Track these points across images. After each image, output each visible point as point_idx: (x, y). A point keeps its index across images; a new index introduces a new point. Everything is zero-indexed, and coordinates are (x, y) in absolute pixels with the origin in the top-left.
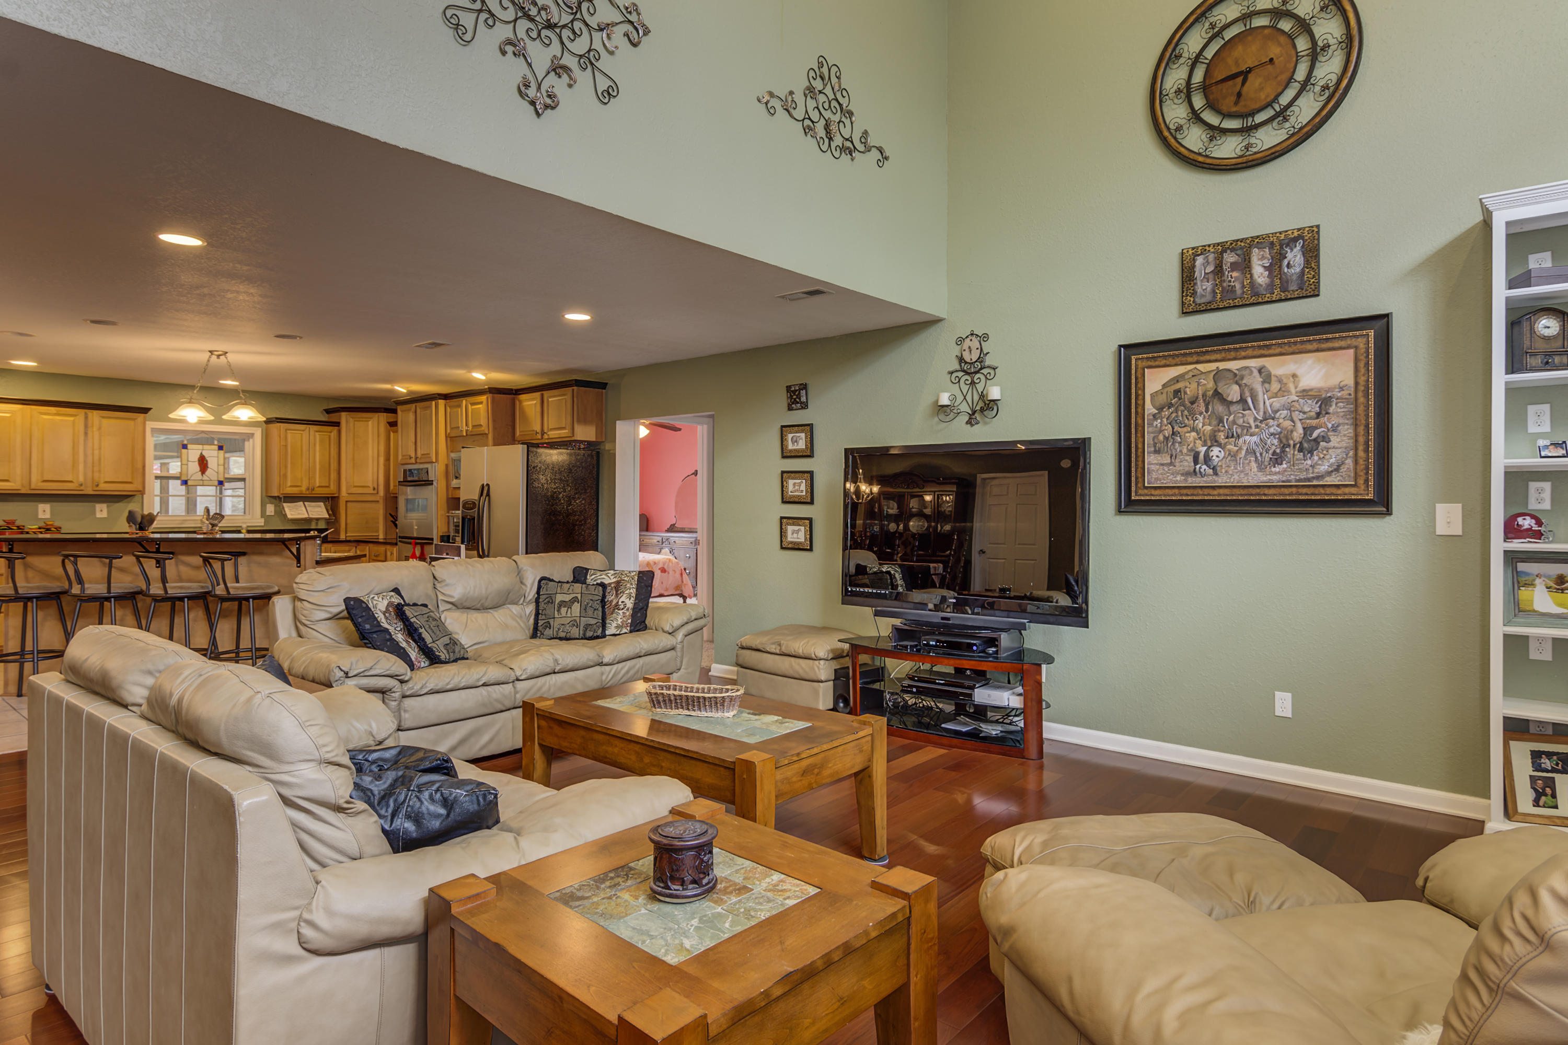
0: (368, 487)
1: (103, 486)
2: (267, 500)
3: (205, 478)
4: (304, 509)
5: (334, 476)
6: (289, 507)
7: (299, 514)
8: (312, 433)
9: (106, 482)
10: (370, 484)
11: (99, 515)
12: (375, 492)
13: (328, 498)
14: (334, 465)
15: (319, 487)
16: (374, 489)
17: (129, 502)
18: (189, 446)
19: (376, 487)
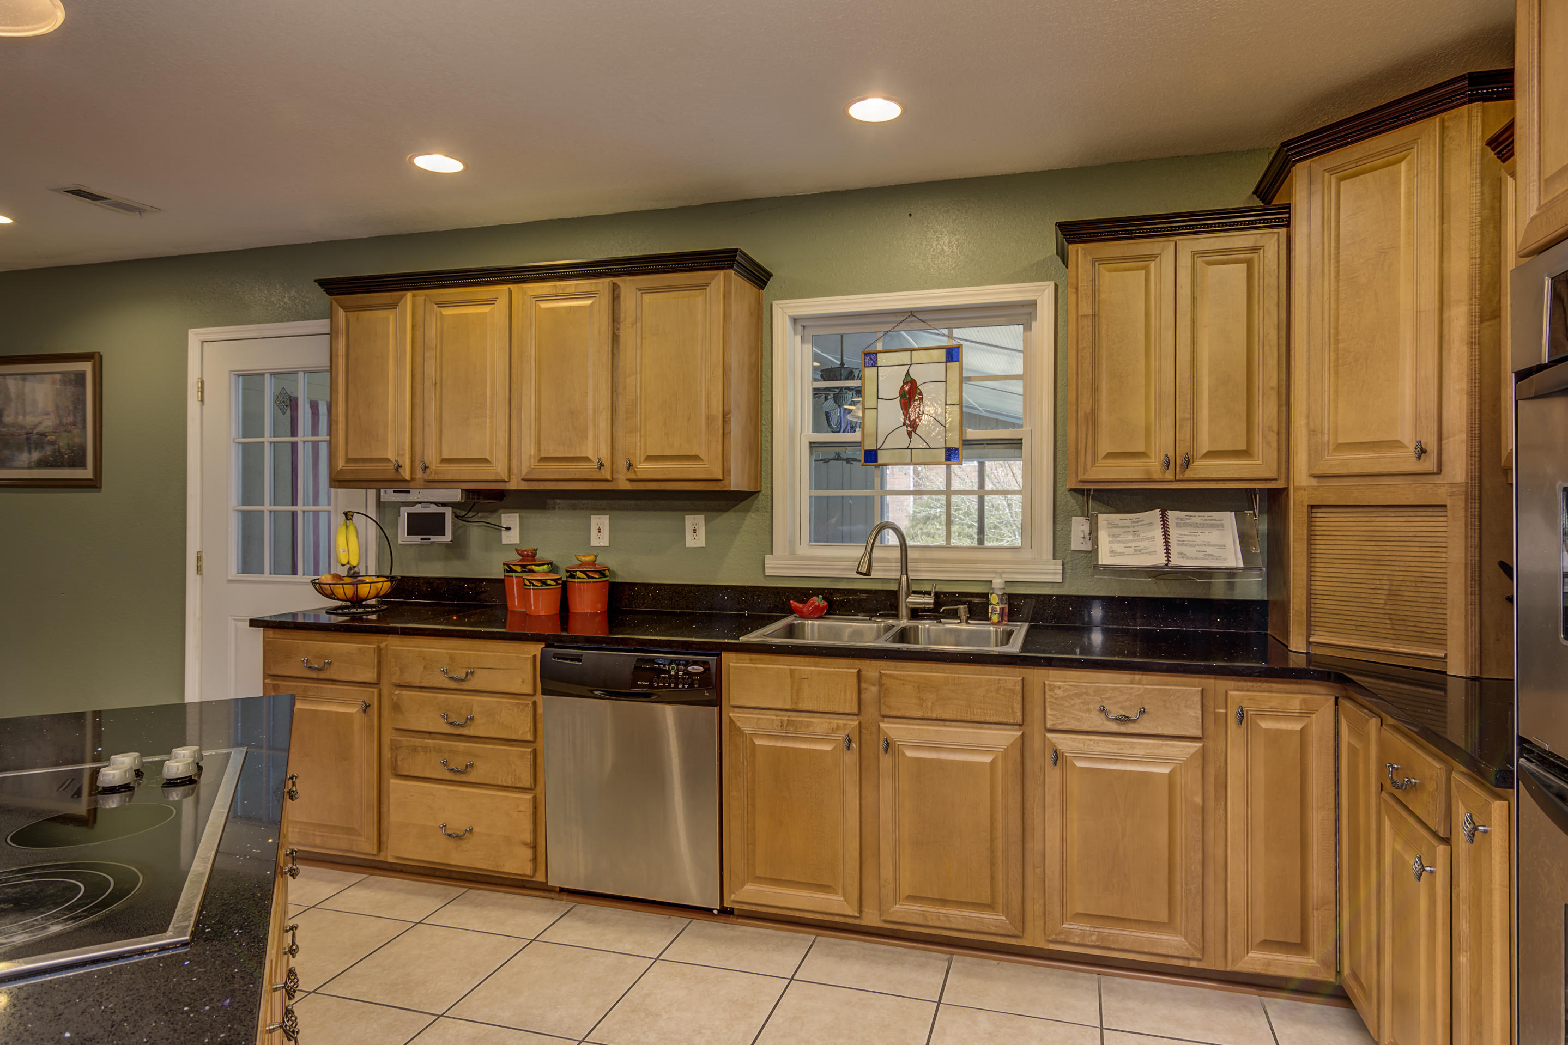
0: (1395, 445)
1: (645, 468)
2: (1072, 502)
3: (917, 442)
4: (1159, 533)
5: (1267, 412)
6: (1113, 525)
7: (1138, 551)
8: (1185, 260)
9: (649, 458)
10: (1407, 436)
11: (690, 542)
12: (1429, 464)
13: (1251, 493)
14: (1268, 376)
15: (1211, 454)
16: (1421, 452)
17: (747, 510)
18: (882, 359)
19: (1431, 443)
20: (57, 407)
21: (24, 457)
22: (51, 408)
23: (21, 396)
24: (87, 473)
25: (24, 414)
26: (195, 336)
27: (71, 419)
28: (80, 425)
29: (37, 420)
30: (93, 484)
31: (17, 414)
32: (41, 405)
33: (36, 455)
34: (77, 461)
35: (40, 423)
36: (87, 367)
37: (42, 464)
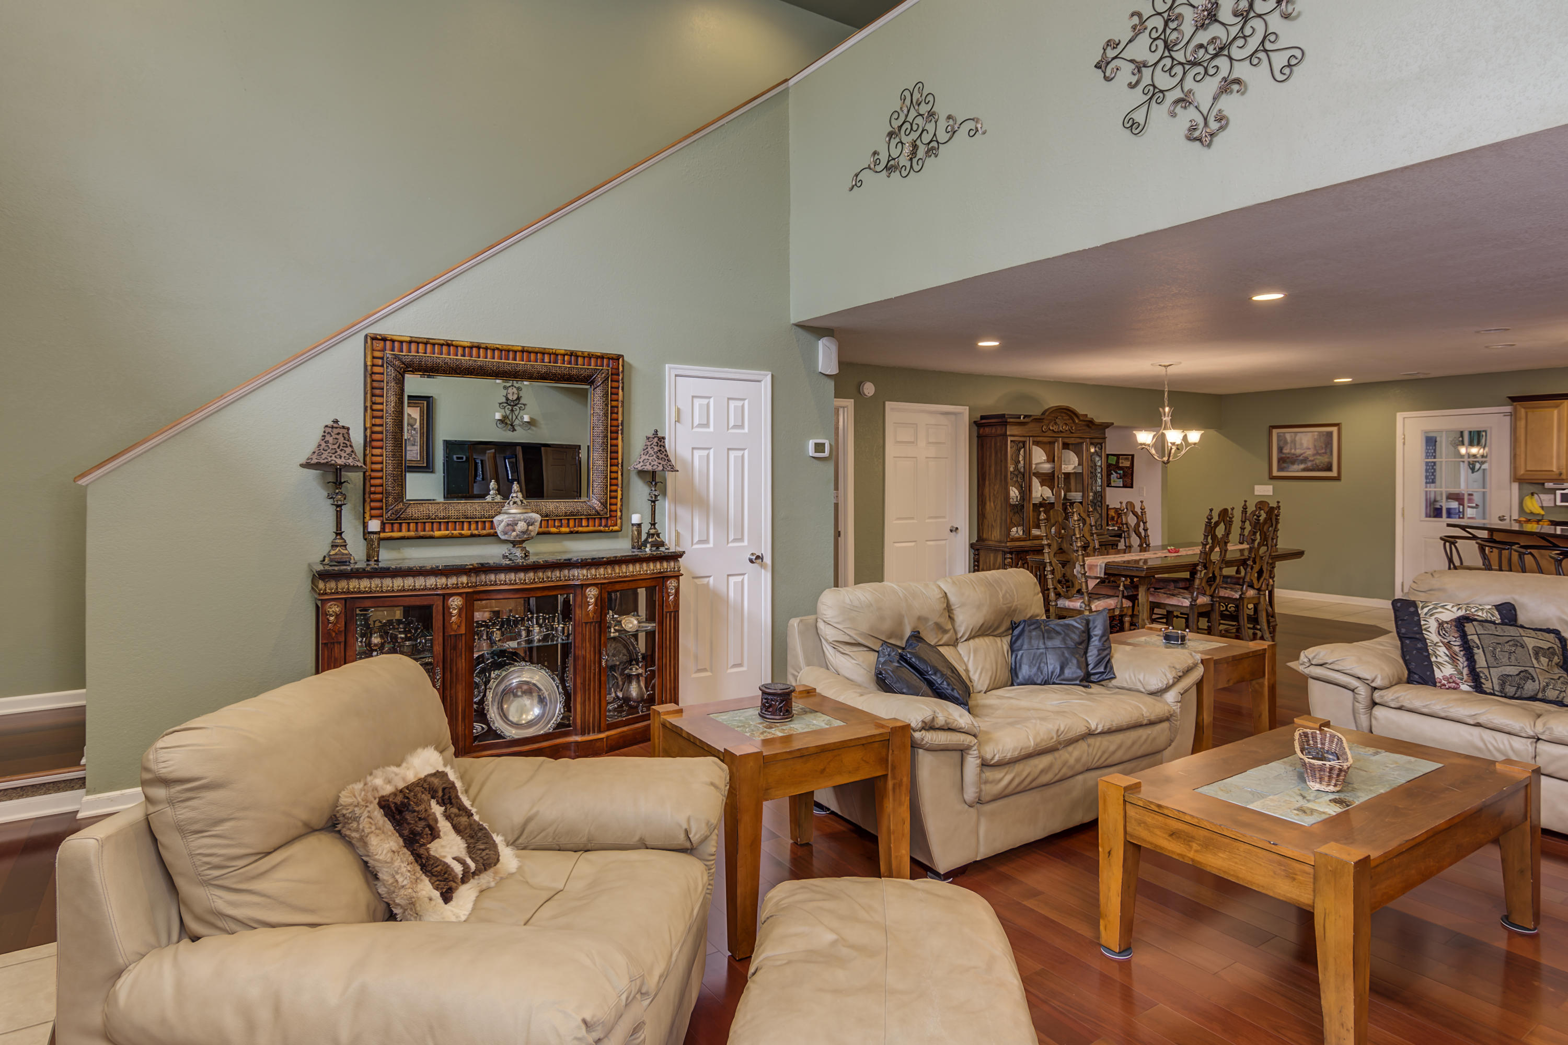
20: (1315, 446)
21: (1296, 467)
22: (1311, 446)
23: (1294, 442)
24: (1334, 473)
25: (1295, 449)
26: (1400, 416)
27: (1323, 451)
28: (1329, 454)
29: (1302, 452)
30: (1338, 478)
31: (1291, 449)
32: (1305, 445)
33: (1302, 466)
34: (1329, 468)
35: (1304, 453)
36: (1335, 430)
37: (1304, 470)
